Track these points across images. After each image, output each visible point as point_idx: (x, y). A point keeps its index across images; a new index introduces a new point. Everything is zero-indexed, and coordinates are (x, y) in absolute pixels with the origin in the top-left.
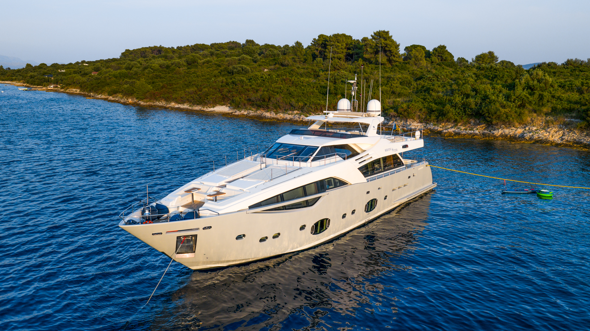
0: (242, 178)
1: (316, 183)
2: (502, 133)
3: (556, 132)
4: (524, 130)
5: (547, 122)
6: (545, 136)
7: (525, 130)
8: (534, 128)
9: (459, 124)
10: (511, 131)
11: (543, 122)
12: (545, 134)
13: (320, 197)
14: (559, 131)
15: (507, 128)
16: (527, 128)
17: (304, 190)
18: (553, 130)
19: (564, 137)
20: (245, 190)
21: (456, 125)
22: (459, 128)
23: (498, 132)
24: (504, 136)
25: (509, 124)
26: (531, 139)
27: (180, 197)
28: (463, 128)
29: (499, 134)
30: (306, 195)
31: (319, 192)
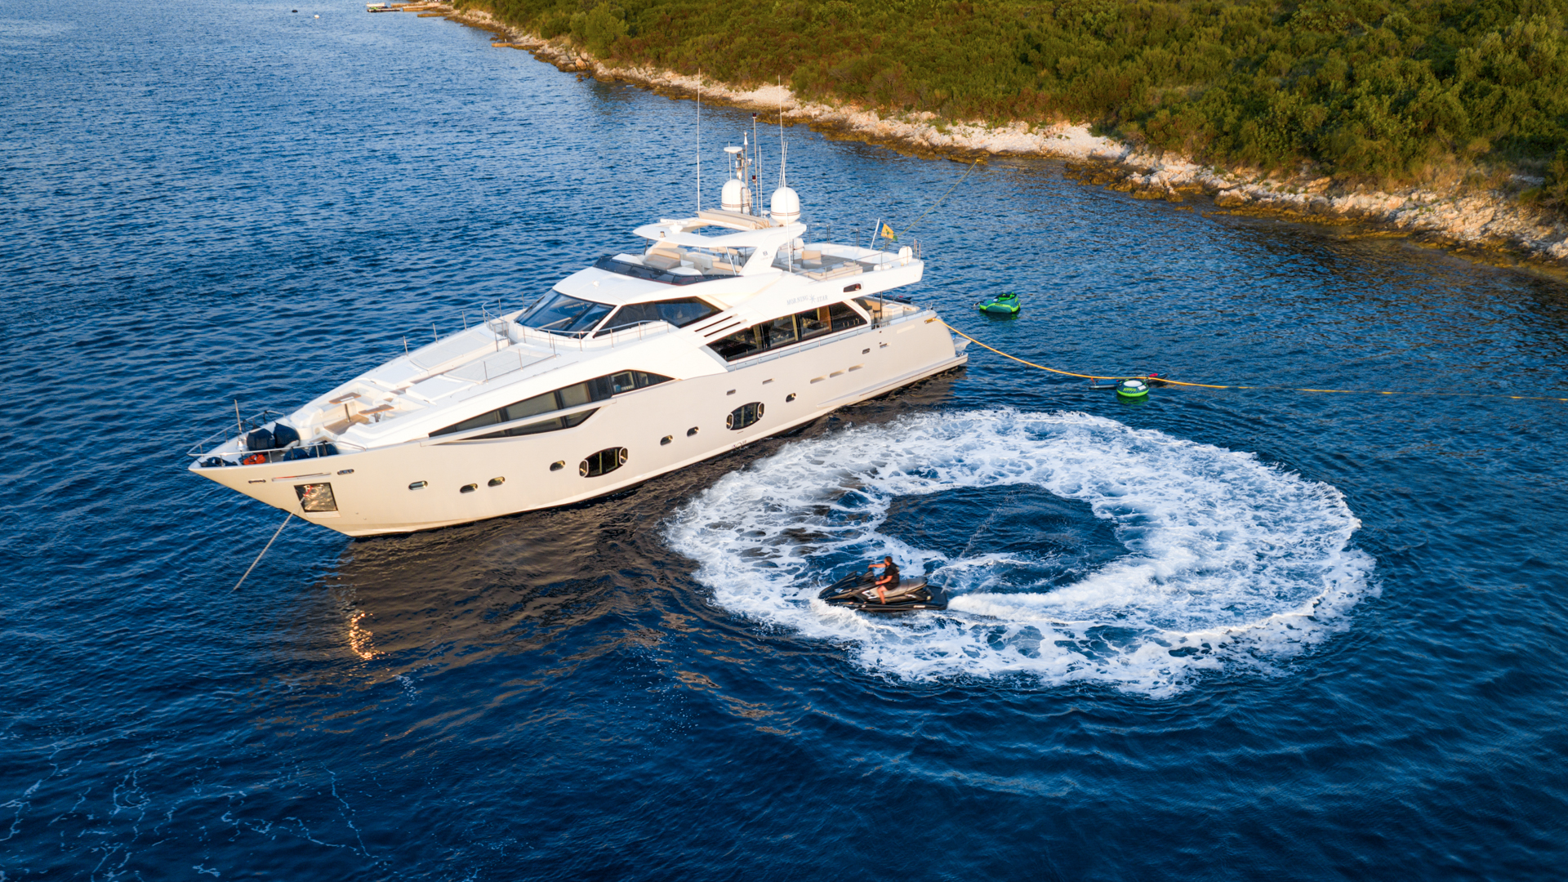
0: (442, 374)
1: (589, 383)
2: (1353, 207)
3: (1477, 210)
4: (1404, 200)
5: (1467, 180)
6: (1445, 220)
7: (1410, 199)
8: (1431, 197)
9: (1273, 174)
10: (1374, 201)
11: (1457, 181)
12: (1448, 215)
13: (595, 410)
14: (1487, 206)
15: (1368, 192)
16: (1414, 196)
17: (559, 398)
18: (1470, 204)
19: (1490, 226)
20: (431, 401)
21: (1265, 176)
22: (1267, 184)
23: (1344, 204)
24: (1355, 214)
25: (1374, 183)
26: (1407, 227)
27: (320, 411)
28: (1275, 184)
29: (1346, 208)
30: (561, 405)
31: (593, 399)
